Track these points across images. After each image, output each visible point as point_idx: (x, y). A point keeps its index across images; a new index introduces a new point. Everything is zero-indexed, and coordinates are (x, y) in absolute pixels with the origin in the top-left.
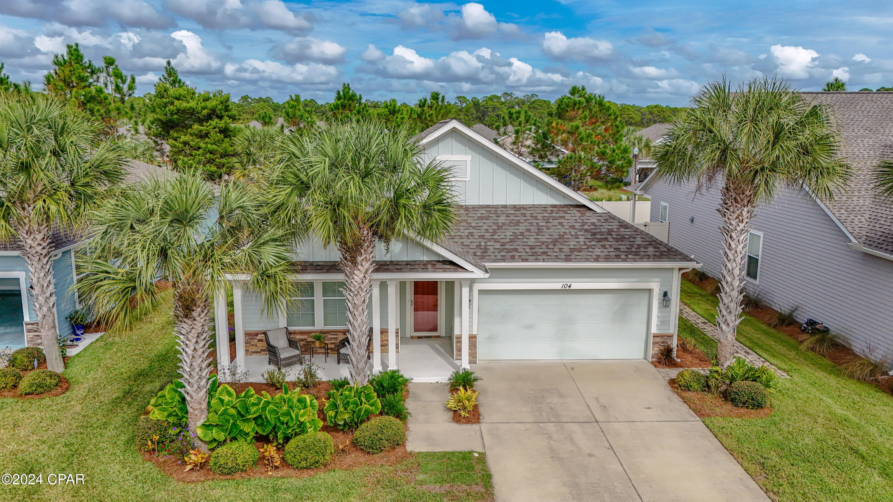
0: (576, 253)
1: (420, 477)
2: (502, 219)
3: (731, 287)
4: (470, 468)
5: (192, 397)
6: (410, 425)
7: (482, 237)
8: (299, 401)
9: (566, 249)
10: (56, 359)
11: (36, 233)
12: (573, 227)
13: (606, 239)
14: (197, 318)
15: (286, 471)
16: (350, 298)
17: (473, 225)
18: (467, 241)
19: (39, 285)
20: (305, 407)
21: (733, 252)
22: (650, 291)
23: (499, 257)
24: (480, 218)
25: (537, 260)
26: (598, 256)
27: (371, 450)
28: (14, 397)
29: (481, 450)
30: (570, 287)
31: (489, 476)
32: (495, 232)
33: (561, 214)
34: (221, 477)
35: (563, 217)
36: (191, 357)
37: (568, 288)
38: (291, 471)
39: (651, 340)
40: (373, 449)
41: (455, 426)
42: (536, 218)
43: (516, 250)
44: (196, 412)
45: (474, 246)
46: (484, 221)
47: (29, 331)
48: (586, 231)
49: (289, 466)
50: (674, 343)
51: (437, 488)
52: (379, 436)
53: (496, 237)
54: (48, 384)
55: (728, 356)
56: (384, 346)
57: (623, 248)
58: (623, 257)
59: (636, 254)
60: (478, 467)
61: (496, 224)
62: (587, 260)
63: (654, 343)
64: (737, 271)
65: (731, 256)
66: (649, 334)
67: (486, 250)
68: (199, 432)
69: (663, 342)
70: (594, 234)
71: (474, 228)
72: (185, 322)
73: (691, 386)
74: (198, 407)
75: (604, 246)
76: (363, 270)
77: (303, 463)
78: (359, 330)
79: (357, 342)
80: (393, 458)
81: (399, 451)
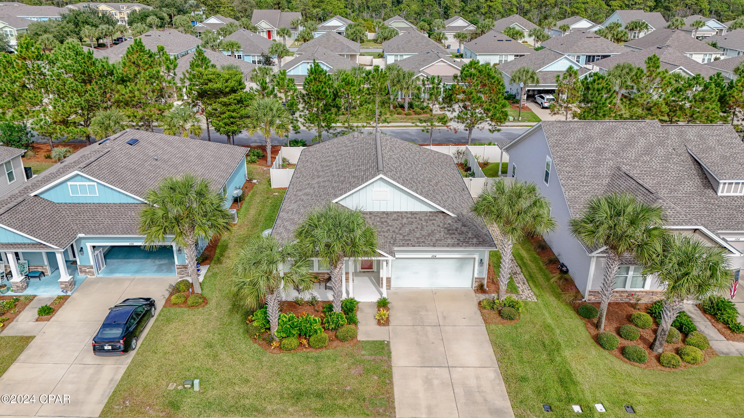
0: (438, 242)
1: (363, 352)
2: (405, 220)
4: (383, 348)
5: (272, 321)
6: (359, 327)
7: (394, 232)
8: (314, 320)
9: (434, 240)
10: (198, 288)
12: (439, 226)
13: (454, 234)
15: (310, 349)
17: (390, 224)
18: (386, 234)
20: (316, 323)
21: (506, 252)
22: (475, 258)
23: (401, 244)
24: (394, 220)
25: (419, 246)
26: (449, 244)
27: (344, 340)
28: (186, 307)
29: (388, 340)
31: (390, 353)
32: (400, 229)
33: (434, 218)
34: (286, 352)
35: (434, 220)
36: (272, 307)
37: (434, 257)
38: (312, 349)
39: (475, 280)
41: (378, 327)
42: (421, 220)
43: (410, 240)
44: (274, 326)
45: (389, 237)
46: (396, 222)
47: (178, 268)
48: (445, 228)
49: (311, 347)
50: (485, 282)
51: (369, 358)
52: (347, 335)
53: (401, 232)
55: (503, 295)
56: (347, 279)
57: (462, 239)
58: (461, 244)
59: (468, 242)
60: (386, 348)
61: (401, 223)
62: (443, 246)
64: (508, 260)
66: (474, 277)
67: (395, 240)
68: (276, 334)
69: (480, 281)
70: (449, 230)
71: (390, 226)
72: (270, 295)
73: (486, 306)
74: (275, 324)
75: (452, 238)
77: (317, 347)
80: (352, 344)
81: (355, 340)
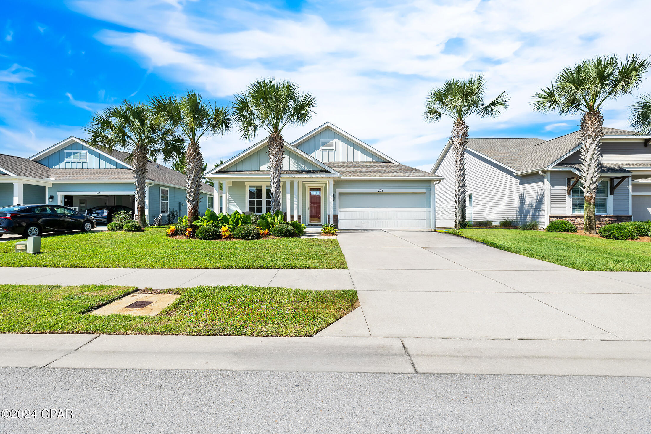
2: (350, 166)
9: (380, 173)
24: (340, 165)
25: (366, 176)
26: (395, 175)
30: (382, 191)
42: (366, 165)
43: (356, 174)
48: (389, 169)
59: (413, 175)
62: (390, 176)
70: (393, 169)
75: (398, 173)
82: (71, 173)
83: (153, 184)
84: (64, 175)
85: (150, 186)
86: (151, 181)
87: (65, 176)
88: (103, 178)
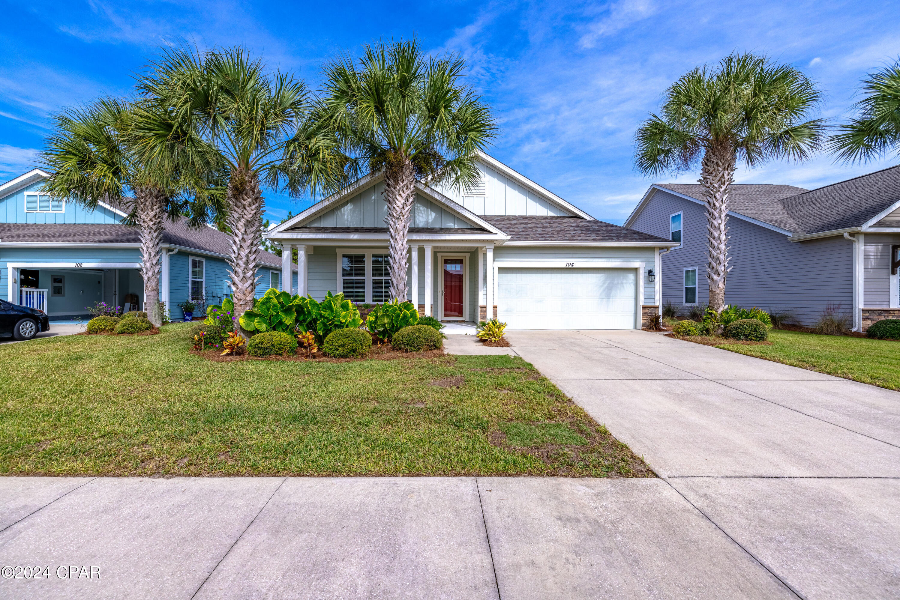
3: (719, 241)
4: (508, 361)
5: (237, 287)
8: (342, 306)
9: (568, 235)
10: (155, 316)
11: (150, 210)
14: (247, 208)
15: (323, 359)
16: (392, 224)
19: (148, 254)
20: (347, 310)
21: (718, 211)
22: (636, 269)
23: (515, 238)
27: (409, 348)
28: (108, 335)
29: (516, 356)
30: (572, 265)
32: (509, 227)
34: (256, 358)
36: (239, 246)
37: (571, 266)
38: (327, 359)
39: (640, 311)
40: (411, 346)
41: (487, 348)
42: (540, 222)
43: (528, 235)
44: (241, 302)
46: (500, 222)
49: (325, 354)
50: (660, 313)
52: (417, 334)
53: (511, 229)
54: (139, 325)
55: (721, 302)
58: (615, 239)
60: (517, 361)
61: (510, 224)
62: (587, 240)
63: (644, 313)
64: (722, 227)
65: (716, 215)
66: (638, 306)
68: (242, 321)
69: (650, 313)
72: (235, 211)
73: (690, 331)
74: (244, 297)
75: (598, 234)
76: (404, 196)
77: (340, 350)
78: (399, 253)
79: (398, 264)
80: (430, 355)
81: (436, 351)
82: (33, 231)
83: (176, 251)
84: (20, 234)
85: (170, 253)
86: (172, 246)
87: (21, 236)
88: (88, 239)
